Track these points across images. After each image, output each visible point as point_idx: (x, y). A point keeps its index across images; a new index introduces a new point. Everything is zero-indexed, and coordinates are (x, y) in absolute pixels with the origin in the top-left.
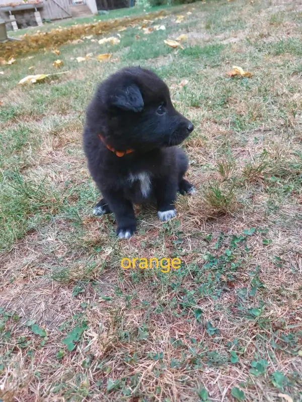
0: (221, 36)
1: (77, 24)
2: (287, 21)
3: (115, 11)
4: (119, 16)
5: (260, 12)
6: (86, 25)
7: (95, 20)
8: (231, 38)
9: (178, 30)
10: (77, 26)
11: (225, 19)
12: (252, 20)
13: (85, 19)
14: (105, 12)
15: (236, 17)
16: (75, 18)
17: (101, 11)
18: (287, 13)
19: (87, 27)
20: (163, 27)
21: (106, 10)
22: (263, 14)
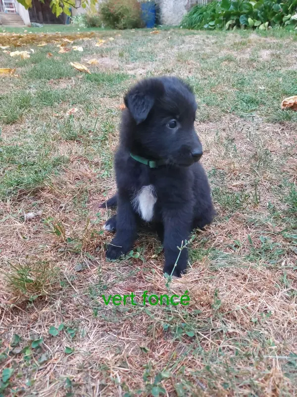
0: (131, 66)
1: (5, 32)
2: (192, 60)
3: (50, 25)
4: (52, 31)
5: (172, 47)
6: (14, 35)
7: (26, 31)
8: (139, 69)
9: (93, 53)
10: (4, 34)
11: (140, 49)
12: (163, 54)
13: (16, 28)
14: (38, 24)
15: (150, 49)
16: (5, 26)
17: (34, 24)
18: (194, 53)
19: (13, 37)
20: (80, 49)
21: (41, 23)
22: (175, 50)
